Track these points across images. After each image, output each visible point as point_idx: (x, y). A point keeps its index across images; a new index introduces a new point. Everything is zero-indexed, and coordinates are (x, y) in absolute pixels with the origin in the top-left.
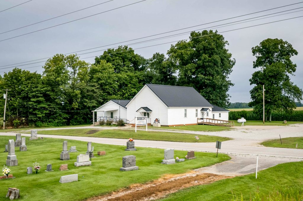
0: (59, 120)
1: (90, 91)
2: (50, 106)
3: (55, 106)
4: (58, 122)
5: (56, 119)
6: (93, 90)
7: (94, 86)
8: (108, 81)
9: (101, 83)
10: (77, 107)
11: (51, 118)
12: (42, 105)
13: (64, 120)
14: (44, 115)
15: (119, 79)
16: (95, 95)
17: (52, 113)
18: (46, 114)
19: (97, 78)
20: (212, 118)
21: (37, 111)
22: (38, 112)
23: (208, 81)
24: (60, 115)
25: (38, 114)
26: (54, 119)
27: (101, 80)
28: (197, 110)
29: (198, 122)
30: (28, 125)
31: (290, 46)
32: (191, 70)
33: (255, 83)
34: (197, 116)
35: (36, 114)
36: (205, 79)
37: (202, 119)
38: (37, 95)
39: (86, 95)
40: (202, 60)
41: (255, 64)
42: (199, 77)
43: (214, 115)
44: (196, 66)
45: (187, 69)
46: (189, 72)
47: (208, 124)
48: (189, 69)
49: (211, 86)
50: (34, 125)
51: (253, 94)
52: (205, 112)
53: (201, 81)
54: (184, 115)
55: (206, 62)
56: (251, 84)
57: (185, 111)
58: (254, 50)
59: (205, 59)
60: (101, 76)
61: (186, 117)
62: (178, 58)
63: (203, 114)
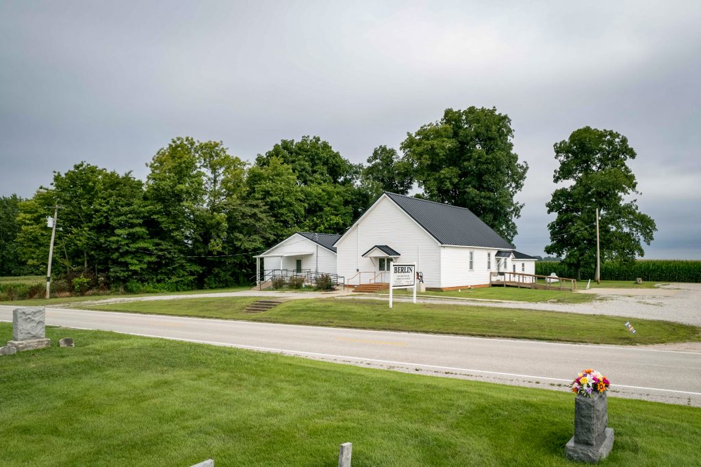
0: (179, 277)
1: (249, 216)
2: (160, 247)
3: (171, 246)
4: (177, 282)
5: (173, 274)
6: (255, 214)
7: (257, 206)
8: (287, 199)
9: (272, 202)
10: (220, 249)
11: (162, 273)
12: (141, 244)
13: (191, 278)
14: (145, 266)
15: (306, 196)
16: (258, 225)
17: (164, 262)
18: (149, 263)
19: (262, 191)
20: (512, 271)
21: (130, 257)
22: (132, 259)
24: (182, 266)
25: (132, 264)
26: (169, 274)
27: (271, 195)
28: (489, 255)
29: (492, 280)
30: (109, 288)
31: (624, 141)
32: (450, 179)
33: (556, 211)
34: (489, 268)
35: (126, 264)
36: (481, 197)
37: (502, 274)
38: (131, 221)
39: (239, 224)
40: (475, 160)
41: (557, 175)
42: (469, 193)
43: (514, 266)
44: (460, 172)
45: (442, 176)
46: (448, 184)
47: (515, 285)
48: (447, 178)
49: (491, 210)
50: (121, 289)
51: (554, 229)
52: (503, 259)
53: (472, 200)
54: (468, 265)
55: (481, 163)
56: (549, 212)
57: (471, 255)
58: (558, 148)
59: (480, 157)
60: (271, 188)
61: (472, 268)
62: (426, 156)
63: (499, 264)
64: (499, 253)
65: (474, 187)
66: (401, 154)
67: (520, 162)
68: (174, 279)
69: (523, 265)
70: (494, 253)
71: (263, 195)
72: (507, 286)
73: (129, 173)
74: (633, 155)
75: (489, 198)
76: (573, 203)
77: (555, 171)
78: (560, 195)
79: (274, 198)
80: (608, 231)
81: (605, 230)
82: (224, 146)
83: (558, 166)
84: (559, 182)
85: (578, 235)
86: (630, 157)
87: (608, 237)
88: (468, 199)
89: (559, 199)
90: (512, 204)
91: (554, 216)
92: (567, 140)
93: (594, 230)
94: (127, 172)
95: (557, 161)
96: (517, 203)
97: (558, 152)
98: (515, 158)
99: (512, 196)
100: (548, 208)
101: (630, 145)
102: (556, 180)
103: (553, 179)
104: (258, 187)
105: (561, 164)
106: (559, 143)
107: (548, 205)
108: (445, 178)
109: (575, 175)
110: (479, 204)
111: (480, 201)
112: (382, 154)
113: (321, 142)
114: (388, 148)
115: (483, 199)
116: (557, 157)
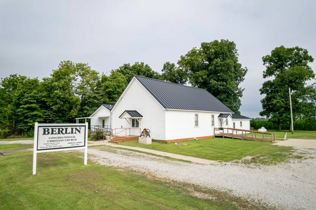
1: (92, 98)
2: (45, 114)
8: (118, 90)
9: (109, 91)
12: (35, 113)
19: (105, 86)
20: (232, 127)
22: (30, 120)
23: (222, 87)
25: (30, 123)
27: (109, 88)
28: (213, 116)
29: (215, 133)
30: (21, 135)
31: (306, 52)
32: (202, 76)
33: (265, 93)
34: (213, 125)
35: (27, 122)
36: (218, 85)
37: (221, 129)
38: (30, 101)
39: (86, 102)
40: (214, 65)
41: (265, 74)
42: (211, 83)
43: (234, 123)
44: (207, 72)
45: (197, 75)
46: (200, 79)
47: (230, 137)
48: (201, 76)
49: (225, 92)
50: (26, 135)
51: (264, 103)
52: (224, 119)
53: (214, 87)
54: (194, 123)
55: (218, 66)
56: (261, 94)
57: (196, 116)
58: (265, 59)
59: (217, 63)
60: (109, 84)
61: (197, 125)
62: (188, 65)
63: (221, 123)
64: (221, 115)
65: (215, 80)
66: (177, 66)
67: (243, 67)
69: (241, 122)
70: (216, 115)
71: (104, 88)
72: (225, 137)
73: (37, 78)
74: (311, 60)
75: (223, 85)
76: (275, 88)
77: (264, 72)
78: (266, 85)
80: (297, 102)
81: (295, 102)
83: (265, 69)
84: (267, 78)
85: (278, 105)
86: (310, 61)
87: (297, 106)
88: (211, 87)
89: (266, 87)
90: (237, 89)
92: (270, 54)
93: (288, 102)
94: (36, 78)
95: (265, 66)
96: (241, 88)
97: (264, 61)
98: (240, 65)
99: (237, 85)
101: (309, 54)
102: (265, 76)
103: (263, 76)
104: (102, 84)
105: (267, 68)
106: (265, 56)
107: (260, 90)
108: (199, 76)
109: (275, 73)
110: (217, 89)
111: (218, 87)
112: (168, 67)
113: (144, 65)
114: (171, 63)
115: (219, 86)
116: (264, 64)
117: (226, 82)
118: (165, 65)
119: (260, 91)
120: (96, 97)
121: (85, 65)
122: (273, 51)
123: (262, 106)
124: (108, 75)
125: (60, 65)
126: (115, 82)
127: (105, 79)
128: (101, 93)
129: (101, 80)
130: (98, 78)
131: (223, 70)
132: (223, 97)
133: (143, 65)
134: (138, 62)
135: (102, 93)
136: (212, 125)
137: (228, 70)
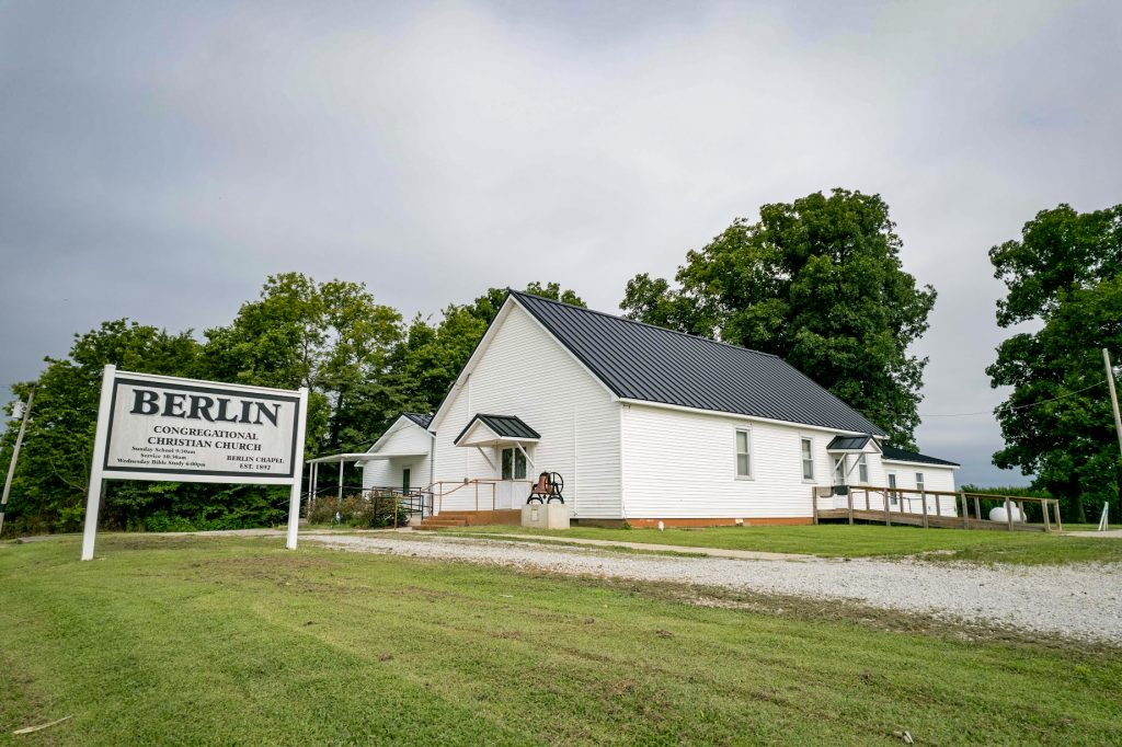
0: (252, 510)
5: (239, 504)
9: (434, 378)
11: (217, 502)
14: (174, 487)
19: (421, 360)
23: (843, 356)
24: (262, 493)
27: (433, 366)
28: (807, 444)
29: (818, 508)
30: (124, 527)
32: (767, 319)
33: (1011, 383)
34: (808, 476)
36: (829, 348)
37: (842, 490)
40: (811, 276)
41: (1004, 311)
42: (800, 341)
43: (892, 477)
44: (785, 306)
45: (749, 316)
46: (761, 328)
47: (877, 518)
48: (763, 319)
49: (856, 375)
51: (1010, 417)
52: (853, 458)
53: (811, 355)
54: (732, 464)
55: (825, 281)
56: (994, 384)
57: (742, 438)
58: (1000, 254)
59: (818, 269)
60: (435, 355)
61: (747, 473)
62: (717, 281)
63: (840, 470)
64: (838, 442)
65: (815, 330)
66: (675, 286)
67: (919, 287)
68: (239, 512)
69: (920, 476)
71: (419, 366)
72: (859, 522)
73: (189, 332)
75: (846, 349)
76: (1048, 360)
77: (999, 304)
78: (1010, 350)
79: (435, 372)
82: (368, 291)
83: (1004, 293)
84: (1011, 326)
85: (1064, 419)
88: (803, 354)
89: (1013, 357)
90: (902, 363)
91: (1007, 392)
92: (1020, 239)
94: (185, 331)
95: (1001, 282)
96: (914, 358)
97: (997, 263)
98: (909, 281)
99: (901, 348)
100: (991, 378)
102: (1004, 321)
103: (997, 320)
104: (412, 354)
105: (1010, 288)
106: (1000, 245)
107: (991, 371)
108: (757, 318)
109: (1045, 307)
110: (827, 361)
111: (827, 356)
112: (643, 292)
113: (561, 292)
114: (653, 278)
115: (832, 352)
116: (998, 275)
117: (859, 335)
118: (630, 285)
119: (989, 373)
120: (387, 397)
121: (354, 289)
122: (1028, 225)
123: (1000, 430)
124: (435, 322)
125: (266, 288)
126: (458, 347)
127: (421, 336)
128: (402, 380)
129: (407, 340)
130: (397, 336)
131: (844, 294)
132: (849, 390)
133: (556, 295)
134: (538, 283)
135: (408, 382)
136: (806, 477)
137: (861, 295)
